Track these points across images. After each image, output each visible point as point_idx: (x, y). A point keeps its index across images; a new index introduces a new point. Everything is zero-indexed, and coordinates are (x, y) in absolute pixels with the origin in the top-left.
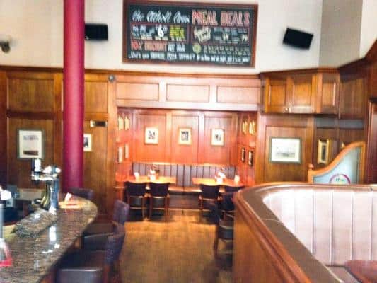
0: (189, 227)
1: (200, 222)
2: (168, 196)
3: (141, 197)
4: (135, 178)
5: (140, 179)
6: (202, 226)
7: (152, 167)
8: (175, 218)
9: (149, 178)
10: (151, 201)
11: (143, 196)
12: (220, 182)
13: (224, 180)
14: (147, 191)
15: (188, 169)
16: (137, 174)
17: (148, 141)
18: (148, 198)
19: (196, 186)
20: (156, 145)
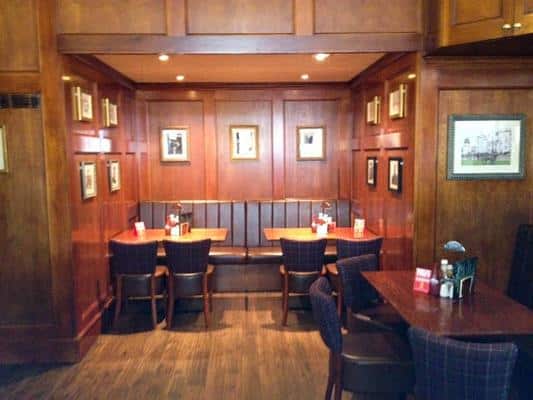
0: (258, 339)
1: (284, 325)
2: (210, 269)
3: (148, 275)
4: (136, 233)
5: (147, 235)
6: (289, 335)
7: (175, 208)
8: (229, 317)
9: (168, 233)
10: (171, 284)
11: (153, 272)
12: (322, 233)
13: (330, 229)
14: (161, 261)
15: (253, 210)
16: (140, 226)
17: (167, 156)
18: (164, 276)
19: (272, 244)
20: (185, 162)
